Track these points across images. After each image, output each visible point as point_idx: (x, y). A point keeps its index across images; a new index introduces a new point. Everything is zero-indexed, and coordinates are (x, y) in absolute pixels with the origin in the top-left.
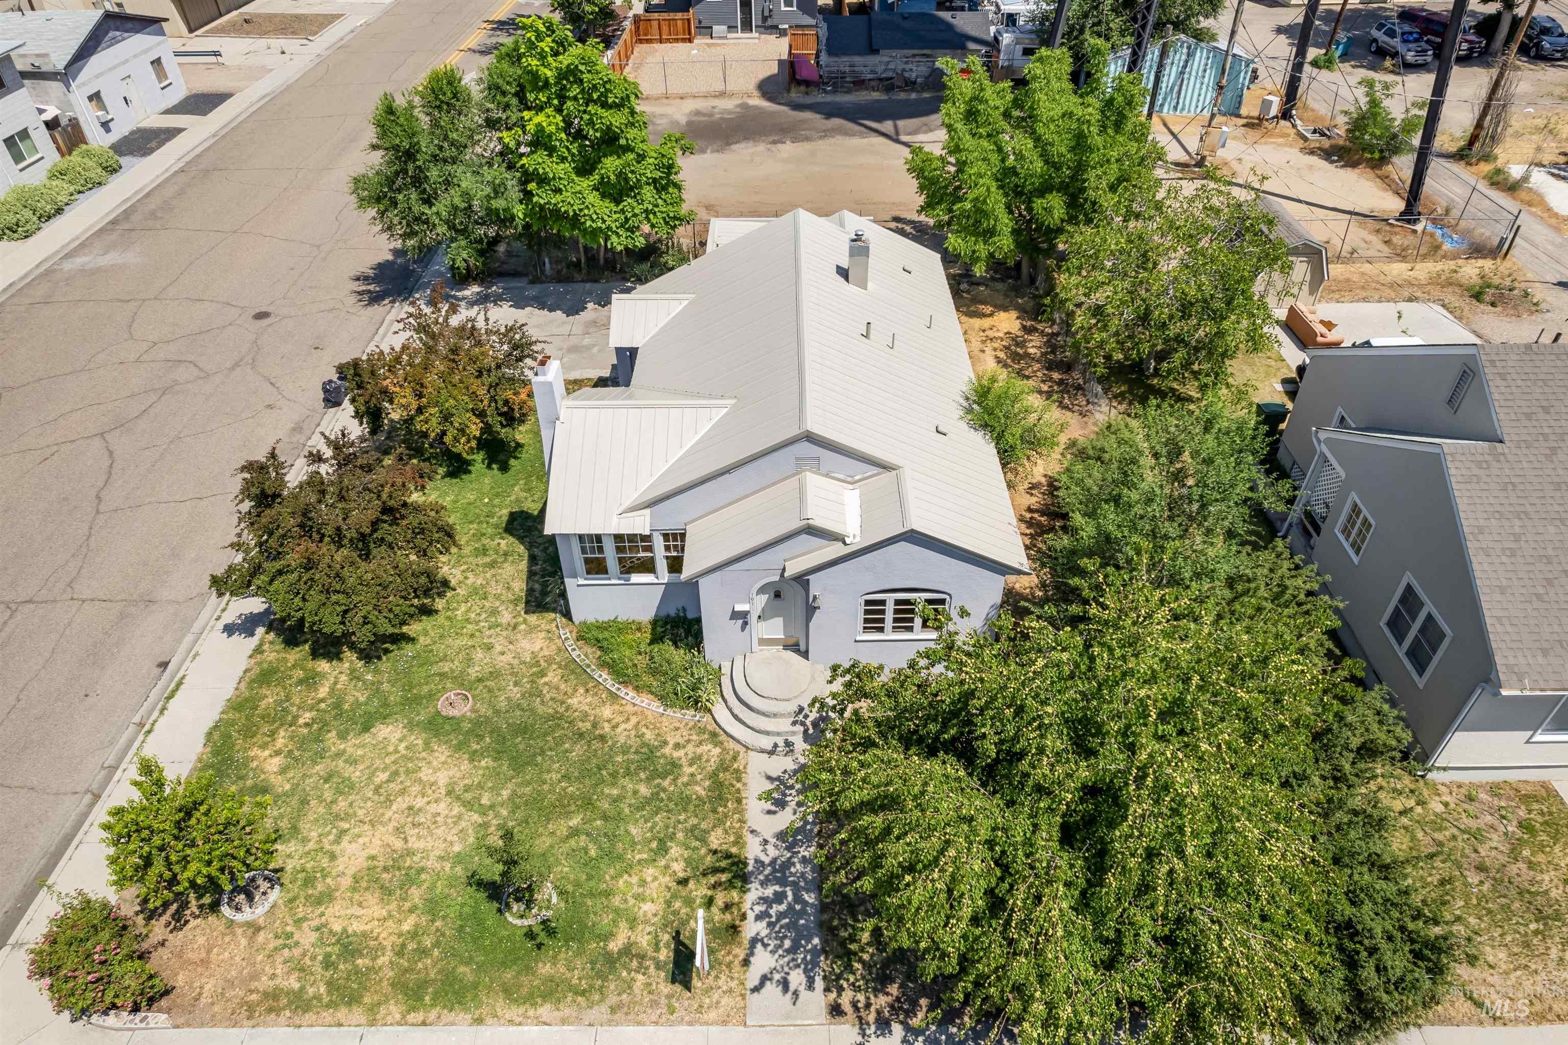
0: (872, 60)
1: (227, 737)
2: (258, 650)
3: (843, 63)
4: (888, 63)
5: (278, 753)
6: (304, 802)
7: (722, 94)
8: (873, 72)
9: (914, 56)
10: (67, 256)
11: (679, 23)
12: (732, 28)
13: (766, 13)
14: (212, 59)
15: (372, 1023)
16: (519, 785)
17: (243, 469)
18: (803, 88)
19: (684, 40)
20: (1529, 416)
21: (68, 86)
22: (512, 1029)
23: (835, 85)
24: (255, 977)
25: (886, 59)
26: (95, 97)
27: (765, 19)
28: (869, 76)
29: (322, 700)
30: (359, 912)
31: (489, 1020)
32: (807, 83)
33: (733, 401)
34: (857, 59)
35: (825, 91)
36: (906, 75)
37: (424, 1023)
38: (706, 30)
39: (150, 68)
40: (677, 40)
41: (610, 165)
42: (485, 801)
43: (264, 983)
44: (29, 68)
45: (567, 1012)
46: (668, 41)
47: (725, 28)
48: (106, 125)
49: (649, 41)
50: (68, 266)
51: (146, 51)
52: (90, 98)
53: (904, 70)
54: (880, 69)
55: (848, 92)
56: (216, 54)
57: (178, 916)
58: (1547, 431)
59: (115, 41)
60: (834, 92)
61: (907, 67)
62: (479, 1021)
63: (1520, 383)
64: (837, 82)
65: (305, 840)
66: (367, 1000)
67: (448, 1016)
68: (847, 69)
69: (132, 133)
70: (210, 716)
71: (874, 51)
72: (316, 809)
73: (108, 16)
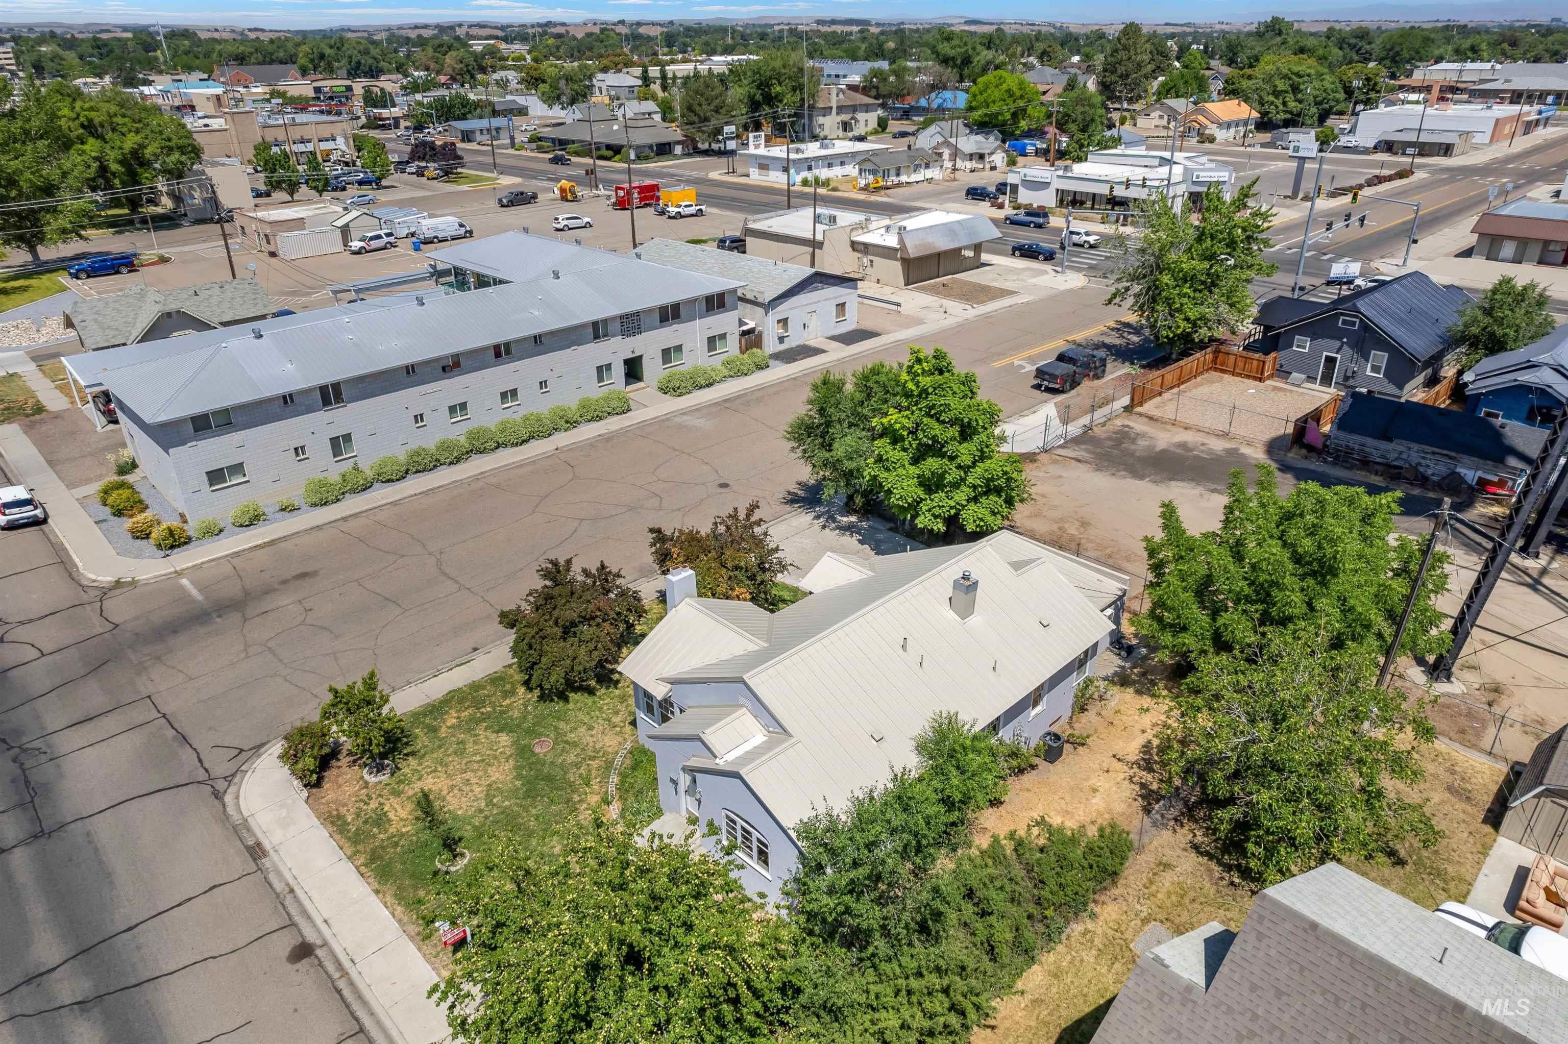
0: (1384, 445)
1: (453, 697)
2: (510, 666)
3: (1354, 440)
4: (1401, 453)
5: (458, 718)
6: (440, 747)
7: (1225, 435)
8: (1382, 456)
9: (1433, 453)
10: (685, 414)
11: (1255, 363)
12: (1311, 379)
13: (1349, 374)
14: (895, 307)
15: (349, 858)
16: (516, 804)
17: (551, 562)
18: (1304, 451)
19: (1255, 378)
20: (1254, 988)
21: (767, 313)
22: (381, 905)
23: (1337, 458)
24: (345, 805)
25: (1401, 448)
26: (784, 322)
27: (1346, 378)
28: (1378, 460)
29: (501, 706)
30: (399, 809)
31: (381, 895)
32: (1310, 448)
33: (765, 645)
34: (1369, 441)
35: (1325, 461)
36: (1421, 469)
37: (362, 875)
38: (1282, 373)
39: (834, 308)
40: (1248, 377)
41: (932, 464)
42: (495, 801)
43: (343, 810)
44: (753, 298)
45: (405, 919)
46: (1240, 375)
47: (1303, 376)
48: (781, 339)
49: (1224, 371)
50: (678, 420)
51: (835, 298)
52: (779, 321)
53: (1419, 464)
54: (1393, 455)
55: (1351, 468)
56: (898, 305)
57: (355, 761)
58: (1260, 1012)
59: (817, 289)
60: (1334, 464)
61: (1423, 462)
62: (377, 892)
63: (1273, 952)
64: (1342, 457)
65: (420, 764)
66: (359, 848)
67: (371, 880)
68: (1357, 447)
69: (798, 346)
70: (460, 684)
71: (1390, 440)
72: (439, 754)
73: (817, 274)
